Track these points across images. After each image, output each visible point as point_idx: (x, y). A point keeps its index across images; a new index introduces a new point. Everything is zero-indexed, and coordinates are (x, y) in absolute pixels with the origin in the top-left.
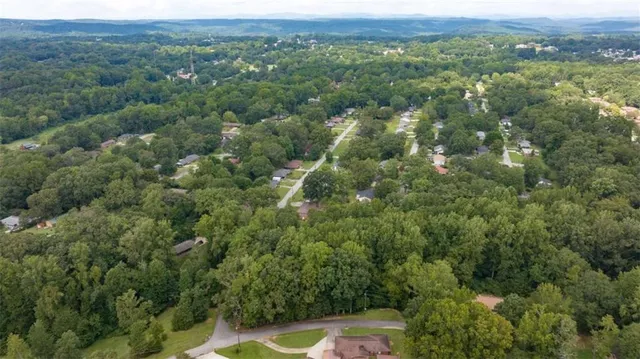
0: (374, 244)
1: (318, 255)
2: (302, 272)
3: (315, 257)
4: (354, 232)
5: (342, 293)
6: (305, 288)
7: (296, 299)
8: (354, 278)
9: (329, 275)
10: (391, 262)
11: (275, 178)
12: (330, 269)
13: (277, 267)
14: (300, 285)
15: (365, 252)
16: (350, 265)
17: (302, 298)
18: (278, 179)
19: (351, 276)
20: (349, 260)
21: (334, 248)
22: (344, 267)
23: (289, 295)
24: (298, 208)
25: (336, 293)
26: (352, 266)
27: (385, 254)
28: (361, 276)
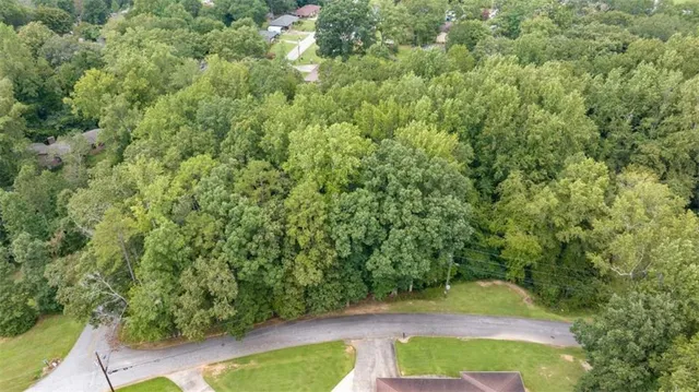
0: (473, 133)
1: (336, 158)
2: (289, 203)
3: (326, 163)
4: (425, 102)
5: (395, 265)
6: (297, 248)
7: (273, 277)
8: (432, 221)
9: (362, 215)
10: (516, 177)
11: (271, 29)
12: (365, 196)
13: (220, 190)
14: (281, 238)
15: (455, 152)
16: (420, 185)
17: (289, 273)
18: (278, 29)
19: (423, 215)
20: (417, 174)
21: (377, 140)
22: (402, 191)
23: (249, 268)
24: (307, 74)
25: (380, 263)
26: (427, 187)
27: (501, 158)
28: (451, 218)
